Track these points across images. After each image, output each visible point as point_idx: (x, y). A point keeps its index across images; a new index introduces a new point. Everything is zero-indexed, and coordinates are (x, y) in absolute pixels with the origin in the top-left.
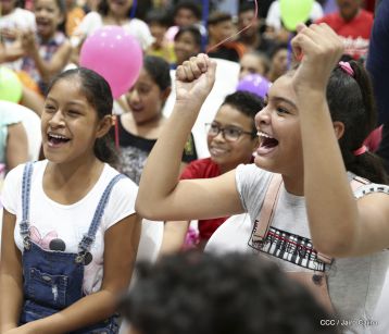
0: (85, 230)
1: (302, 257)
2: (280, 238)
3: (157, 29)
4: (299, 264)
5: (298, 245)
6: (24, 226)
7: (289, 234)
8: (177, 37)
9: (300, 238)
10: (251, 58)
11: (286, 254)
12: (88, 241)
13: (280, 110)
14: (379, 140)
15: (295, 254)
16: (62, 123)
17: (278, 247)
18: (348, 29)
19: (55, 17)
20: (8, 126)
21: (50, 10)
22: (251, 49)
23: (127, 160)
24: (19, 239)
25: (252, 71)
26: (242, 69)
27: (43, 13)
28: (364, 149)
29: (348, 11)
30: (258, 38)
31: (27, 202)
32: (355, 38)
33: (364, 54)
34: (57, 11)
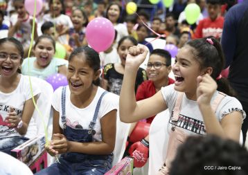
0: (91, 119)
1: (197, 129)
2: (186, 120)
3: (130, 24)
4: (196, 132)
5: (194, 123)
6: (63, 118)
7: (190, 118)
8: (138, 29)
9: (195, 120)
10: (171, 38)
11: (188, 128)
12: (93, 124)
13: (183, 64)
14: (228, 74)
15: (193, 127)
16: (78, 79)
17: (184, 124)
18: (213, 24)
19: (81, 20)
20: (59, 66)
21: (79, 17)
22: (171, 34)
23: (117, 85)
24: (61, 124)
25: (171, 43)
26: (167, 43)
27: (76, 18)
28: (221, 76)
29: (213, 16)
30: (174, 29)
31: (64, 106)
32: (217, 28)
33: (221, 36)
34: (83, 18)
